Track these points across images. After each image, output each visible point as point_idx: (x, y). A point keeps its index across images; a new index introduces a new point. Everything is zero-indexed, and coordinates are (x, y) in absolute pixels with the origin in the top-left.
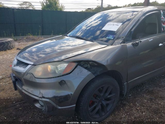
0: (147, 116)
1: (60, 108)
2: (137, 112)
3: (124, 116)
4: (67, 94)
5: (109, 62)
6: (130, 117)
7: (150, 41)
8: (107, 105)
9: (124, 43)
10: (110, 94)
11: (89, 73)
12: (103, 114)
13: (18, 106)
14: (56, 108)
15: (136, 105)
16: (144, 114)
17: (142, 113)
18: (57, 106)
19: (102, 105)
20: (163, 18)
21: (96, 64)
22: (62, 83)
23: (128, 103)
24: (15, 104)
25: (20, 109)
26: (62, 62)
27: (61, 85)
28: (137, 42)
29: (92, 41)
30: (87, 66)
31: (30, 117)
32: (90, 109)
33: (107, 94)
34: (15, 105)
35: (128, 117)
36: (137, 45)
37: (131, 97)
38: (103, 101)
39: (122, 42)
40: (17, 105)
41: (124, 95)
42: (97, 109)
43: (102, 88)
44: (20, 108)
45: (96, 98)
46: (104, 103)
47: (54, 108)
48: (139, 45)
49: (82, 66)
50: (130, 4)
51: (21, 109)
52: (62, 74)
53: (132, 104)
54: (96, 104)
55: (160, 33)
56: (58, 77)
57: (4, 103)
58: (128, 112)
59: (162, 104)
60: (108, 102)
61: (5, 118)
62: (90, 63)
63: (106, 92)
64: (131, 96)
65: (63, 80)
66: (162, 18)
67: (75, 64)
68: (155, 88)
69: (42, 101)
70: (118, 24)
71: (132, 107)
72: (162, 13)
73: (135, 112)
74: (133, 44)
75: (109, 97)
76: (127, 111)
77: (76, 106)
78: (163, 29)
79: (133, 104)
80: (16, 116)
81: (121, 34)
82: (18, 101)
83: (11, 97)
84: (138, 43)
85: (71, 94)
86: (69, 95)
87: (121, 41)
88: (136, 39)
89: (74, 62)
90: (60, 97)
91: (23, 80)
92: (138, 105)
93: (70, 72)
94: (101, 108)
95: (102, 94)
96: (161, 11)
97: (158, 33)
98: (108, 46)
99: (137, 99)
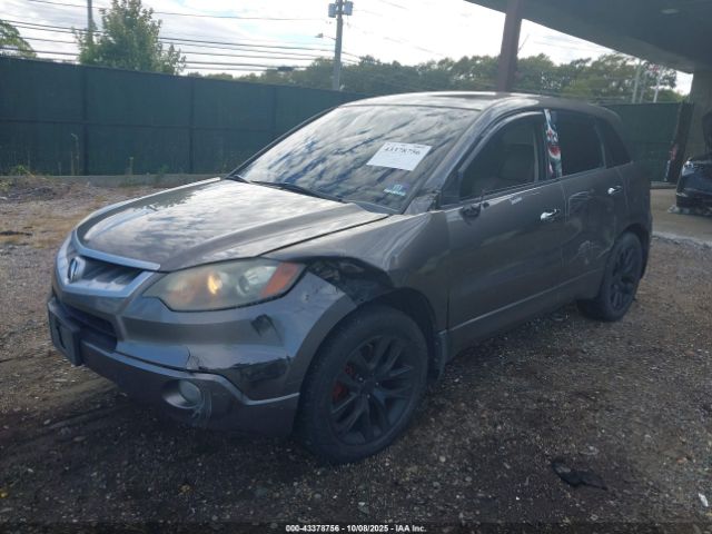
0: (508, 434)
1: (252, 403)
2: (481, 424)
3: (440, 438)
4: (276, 358)
5: (397, 262)
6: (460, 440)
7: (513, 202)
8: (390, 402)
9: (437, 208)
10: (397, 366)
11: (341, 294)
12: (377, 432)
13: (67, 432)
14: (241, 405)
15: (475, 408)
16: (499, 428)
17: (495, 426)
18: (245, 397)
19: (373, 403)
20: (553, 133)
21: (359, 270)
22: (261, 324)
23: (453, 403)
24: (52, 427)
25: (76, 443)
26: (258, 261)
27: (258, 330)
28: (477, 205)
29: (340, 201)
30: (331, 276)
31: (126, 463)
32: (333, 412)
33: (388, 366)
34: (53, 430)
35: (454, 440)
36: (477, 215)
37: (460, 386)
38: (375, 390)
39: (432, 204)
40: (60, 429)
41: (438, 371)
42: (357, 414)
43: (373, 344)
44: (77, 439)
45: (353, 378)
46: (380, 395)
47: (234, 404)
48: (482, 215)
49: (318, 274)
50: (447, 59)
51: (82, 442)
52: (260, 298)
53: (463, 404)
54: (354, 395)
55: (545, 179)
56: (249, 305)
57: (6, 427)
58: (452, 427)
59: (553, 400)
60: (392, 393)
61: (30, 470)
62: (343, 265)
63: (384, 359)
64: (459, 383)
65: (265, 316)
66: (550, 135)
67: (297, 269)
68: (534, 358)
69: (197, 383)
70: (418, 150)
71: (465, 413)
72: (548, 116)
73: (473, 426)
74: (463, 213)
75: (392, 375)
76: (449, 424)
77: (300, 396)
78: (554, 169)
79: (468, 405)
80: (70, 462)
81: (428, 181)
82: (60, 418)
83: (23, 407)
84: (478, 210)
85: (289, 359)
86: (281, 360)
87: (429, 203)
88: (472, 197)
89: (296, 260)
90: (254, 365)
91: (121, 324)
92: (481, 406)
93: (283, 291)
94: (368, 411)
95: (372, 366)
96: (546, 111)
97: (540, 179)
98: (391, 215)
99: (479, 389)
